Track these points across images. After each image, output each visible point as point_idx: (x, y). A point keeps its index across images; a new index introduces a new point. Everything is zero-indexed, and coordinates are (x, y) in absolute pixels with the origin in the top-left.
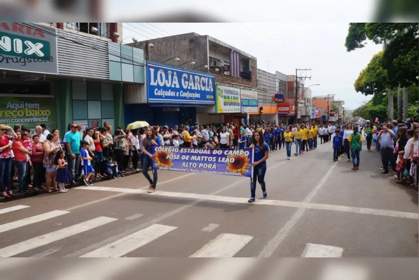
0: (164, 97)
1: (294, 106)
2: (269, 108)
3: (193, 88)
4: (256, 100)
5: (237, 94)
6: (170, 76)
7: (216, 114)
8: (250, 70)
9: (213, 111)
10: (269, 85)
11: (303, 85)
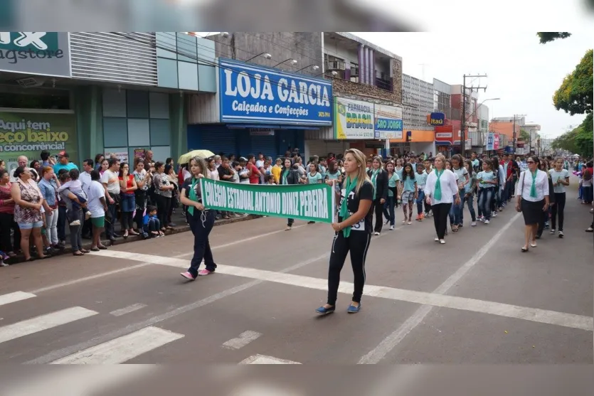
0: (247, 113)
1: (460, 132)
2: (421, 134)
3: (296, 101)
4: (399, 121)
5: (369, 112)
6: (258, 82)
7: (335, 141)
8: (392, 75)
9: (330, 136)
10: (422, 99)
11: (475, 100)
